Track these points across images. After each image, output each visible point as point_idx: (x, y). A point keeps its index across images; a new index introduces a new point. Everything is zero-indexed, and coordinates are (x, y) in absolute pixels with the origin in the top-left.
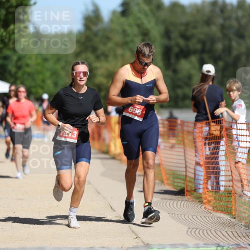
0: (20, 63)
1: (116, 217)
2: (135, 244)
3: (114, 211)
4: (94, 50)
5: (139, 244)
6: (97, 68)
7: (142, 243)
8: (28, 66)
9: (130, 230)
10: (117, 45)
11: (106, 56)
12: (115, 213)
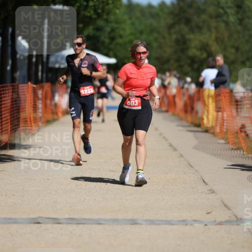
0: (112, 34)
1: (208, 190)
2: (227, 218)
3: (206, 184)
4: (188, 21)
5: (232, 219)
6: (189, 40)
7: (234, 217)
8: (121, 36)
9: (222, 203)
10: (211, 17)
11: (200, 28)
12: (207, 186)
